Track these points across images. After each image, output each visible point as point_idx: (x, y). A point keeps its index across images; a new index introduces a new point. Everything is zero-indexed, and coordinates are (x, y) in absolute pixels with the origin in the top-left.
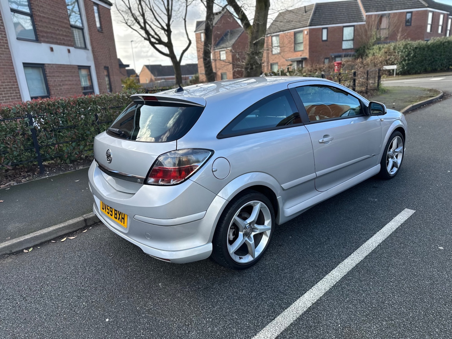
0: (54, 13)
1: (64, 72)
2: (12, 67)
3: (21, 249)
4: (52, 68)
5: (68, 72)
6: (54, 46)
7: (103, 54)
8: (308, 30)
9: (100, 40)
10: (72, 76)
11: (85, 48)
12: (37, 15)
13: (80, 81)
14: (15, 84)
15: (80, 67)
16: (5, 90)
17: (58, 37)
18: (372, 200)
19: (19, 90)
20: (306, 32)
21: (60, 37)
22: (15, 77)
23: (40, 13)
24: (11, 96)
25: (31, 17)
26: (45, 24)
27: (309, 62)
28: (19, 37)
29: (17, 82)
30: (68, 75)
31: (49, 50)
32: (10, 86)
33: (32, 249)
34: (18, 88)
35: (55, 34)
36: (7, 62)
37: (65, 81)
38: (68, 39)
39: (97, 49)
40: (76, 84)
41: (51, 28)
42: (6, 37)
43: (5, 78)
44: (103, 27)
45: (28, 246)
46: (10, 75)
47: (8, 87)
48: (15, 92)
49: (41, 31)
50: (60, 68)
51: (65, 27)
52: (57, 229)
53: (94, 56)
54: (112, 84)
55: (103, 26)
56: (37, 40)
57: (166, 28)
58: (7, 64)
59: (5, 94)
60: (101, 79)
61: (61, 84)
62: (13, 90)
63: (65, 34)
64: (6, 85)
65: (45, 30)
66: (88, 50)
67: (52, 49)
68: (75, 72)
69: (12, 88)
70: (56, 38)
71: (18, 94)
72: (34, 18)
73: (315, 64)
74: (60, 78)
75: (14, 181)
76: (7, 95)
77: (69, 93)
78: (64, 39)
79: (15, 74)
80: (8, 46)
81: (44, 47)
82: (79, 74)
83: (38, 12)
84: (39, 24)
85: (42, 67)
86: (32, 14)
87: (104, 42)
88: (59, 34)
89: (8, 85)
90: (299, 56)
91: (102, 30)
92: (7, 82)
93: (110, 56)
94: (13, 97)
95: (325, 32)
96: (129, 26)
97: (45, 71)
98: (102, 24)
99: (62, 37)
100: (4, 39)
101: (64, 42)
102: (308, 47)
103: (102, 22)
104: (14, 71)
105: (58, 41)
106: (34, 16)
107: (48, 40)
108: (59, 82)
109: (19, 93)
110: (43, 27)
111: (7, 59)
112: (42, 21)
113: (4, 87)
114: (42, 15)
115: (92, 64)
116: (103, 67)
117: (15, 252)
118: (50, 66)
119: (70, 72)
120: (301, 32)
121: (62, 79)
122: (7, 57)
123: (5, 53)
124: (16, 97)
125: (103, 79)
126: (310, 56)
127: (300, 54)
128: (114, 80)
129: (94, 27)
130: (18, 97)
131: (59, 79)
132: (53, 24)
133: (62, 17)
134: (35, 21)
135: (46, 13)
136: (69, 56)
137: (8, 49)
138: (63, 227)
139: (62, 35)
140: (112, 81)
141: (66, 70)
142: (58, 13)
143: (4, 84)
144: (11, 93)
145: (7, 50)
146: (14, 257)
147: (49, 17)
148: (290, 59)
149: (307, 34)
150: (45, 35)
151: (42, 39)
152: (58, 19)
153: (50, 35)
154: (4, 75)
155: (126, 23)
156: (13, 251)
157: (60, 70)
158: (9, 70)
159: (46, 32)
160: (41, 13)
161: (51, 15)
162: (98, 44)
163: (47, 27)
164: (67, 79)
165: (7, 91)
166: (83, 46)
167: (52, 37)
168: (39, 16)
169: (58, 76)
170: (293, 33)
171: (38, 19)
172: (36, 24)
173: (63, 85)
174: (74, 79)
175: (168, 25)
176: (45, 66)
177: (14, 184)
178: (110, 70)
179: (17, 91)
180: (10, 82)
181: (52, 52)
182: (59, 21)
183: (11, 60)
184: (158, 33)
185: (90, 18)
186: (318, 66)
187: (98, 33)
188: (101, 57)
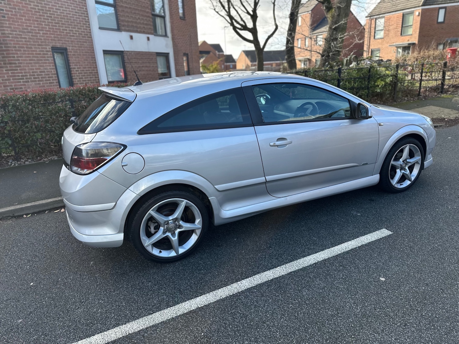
0: (137, 3)
1: (141, 58)
2: (93, 54)
3: (22, 214)
4: (131, 55)
5: (146, 58)
6: (134, 35)
7: (183, 42)
8: (420, 11)
9: (182, 27)
10: (149, 63)
11: (166, 36)
12: (119, 6)
13: (157, 67)
14: (95, 69)
15: (159, 54)
16: (86, 74)
17: (139, 26)
18: (355, 213)
19: (98, 75)
20: (417, 13)
21: (141, 26)
22: (96, 63)
23: (122, 3)
24: (90, 80)
25: (114, 8)
26: (127, 14)
27: (416, 49)
28: (101, 26)
29: (96, 68)
30: (146, 61)
31: (129, 38)
32: (91, 71)
33: (31, 215)
34: (97, 73)
35: (136, 23)
36: (89, 50)
37: (143, 67)
38: (148, 27)
39: (178, 36)
40: (153, 70)
41: (132, 17)
42: (89, 27)
43: (86, 64)
44: (186, 15)
45: (28, 213)
46: (91, 62)
47: (88, 72)
48: (94, 77)
49: (123, 21)
50: (138, 55)
51: (146, 16)
52: (54, 201)
53: (173, 43)
54: (191, 71)
55: (185, 13)
56: (119, 29)
57: (252, 13)
58: (89, 51)
59: (85, 78)
60: (179, 66)
61: (138, 70)
62: (93, 75)
63: (145, 22)
64: (86, 70)
65: (127, 19)
66: (168, 37)
67: (131, 37)
68: (152, 58)
69: (92, 73)
70: (136, 27)
71: (97, 79)
72: (117, 8)
73: (424, 50)
74: (138, 65)
75: (57, 156)
76: (87, 79)
77: (145, 78)
78: (144, 27)
79: (95, 60)
80: (91, 35)
81: (124, 35)
82: (156, 60)
83: (121, 3)
84: (121, 14)
85: (121, 54)
86: (116, 4)
87: (186, 29)
88: (140, 23)
89: (89, 70)
90: (405, 41)
91: (185, 18)
92: (88, 68)
93: (191, 43)
94: (92, 81)
95: (442, 12)
96: (217, 12)
97: (123, 59)
98: (185, 11)
99: (142, 26)
100: (88, 28)
101: (144, 30)
102: (418, 31)
103: (185, 10)
104: (95, 58)
105: (139, 30)
106: (117, 6)
107: (129, 29)
108: (136, 68)
109: (98, 77)
110: (125, 16)
111: (89, 47)
112: (124, 11)
113: (85, 72)
114: (124, 5)
115: (170, 50)
116: (182, 54)
117: (17, 216)
118: (128, 53)
119: (148, 58)
120: (412, 13)
121: (139, 65)
122: (90, 45)
123: (87, 41)
124: (95, 81)
125: (181, 66)
126: (419, 42)
127: (408, 39)
128: (193, 67)
129: (176, 15)
130: (97, 81)
131: (136, 66)
132: (135, 13)
133: (144, 7)
134: (118, 11)
135: (128, 3)
136: (148, 44)
137: (91, 37)
138: (59, 200)
139: (143, 24)
140: (190, 68)
141: (144, 56)
142: (141, 3)
143: (85, 69)
144: (90, 78)
145: (90, 39)
146: (14, 219)
147: (131, 6)
148: (394, 44)
149: (419, 15)
150: (126, 24)
151: (123, 28)
152: (140, 9)
153: (130, 24)
154: (86, 62)
155: (215, 9)
156: (15, 215)
157: (138, 57)
158: (90, 57)
159: (128, 22)
160: (124, 4)
161: (133, 5)
162: (179, 31)
163: (128, 16)
164: (145, 65)
165: (87, 75)
166: (164, 34)
167: (132, 26)
168: (122, 6)
169: (136, 63)
170: (402, 14)
171: (120, 9)
172: (119, 14)
173: (140, 71)
174: (151, 65)
175: (254, 10)
176: (124, 54)
177: (55, 159)
178: (189, 57)
179: (97, 76)
180: (91, 68)
181: (132, 40)
182: (141, 11)
183: (93, 48)
184: (244, 19)
185: (172, 6)
186: (426, 54)
187: (180, 20)
188: (181, 44)
